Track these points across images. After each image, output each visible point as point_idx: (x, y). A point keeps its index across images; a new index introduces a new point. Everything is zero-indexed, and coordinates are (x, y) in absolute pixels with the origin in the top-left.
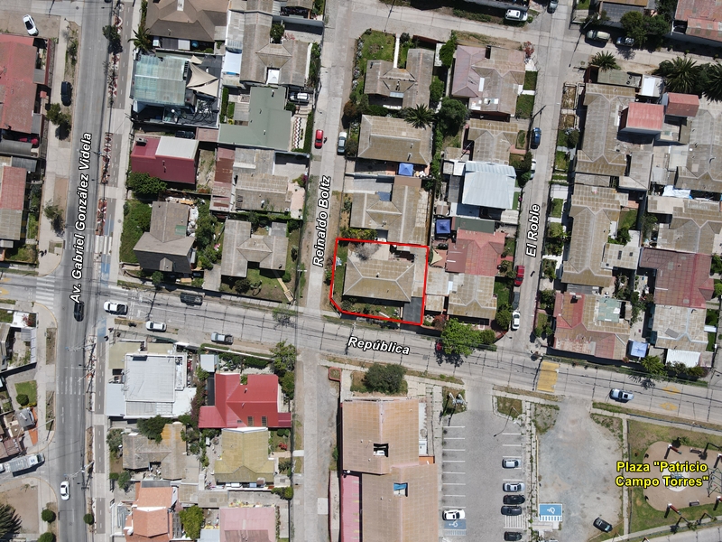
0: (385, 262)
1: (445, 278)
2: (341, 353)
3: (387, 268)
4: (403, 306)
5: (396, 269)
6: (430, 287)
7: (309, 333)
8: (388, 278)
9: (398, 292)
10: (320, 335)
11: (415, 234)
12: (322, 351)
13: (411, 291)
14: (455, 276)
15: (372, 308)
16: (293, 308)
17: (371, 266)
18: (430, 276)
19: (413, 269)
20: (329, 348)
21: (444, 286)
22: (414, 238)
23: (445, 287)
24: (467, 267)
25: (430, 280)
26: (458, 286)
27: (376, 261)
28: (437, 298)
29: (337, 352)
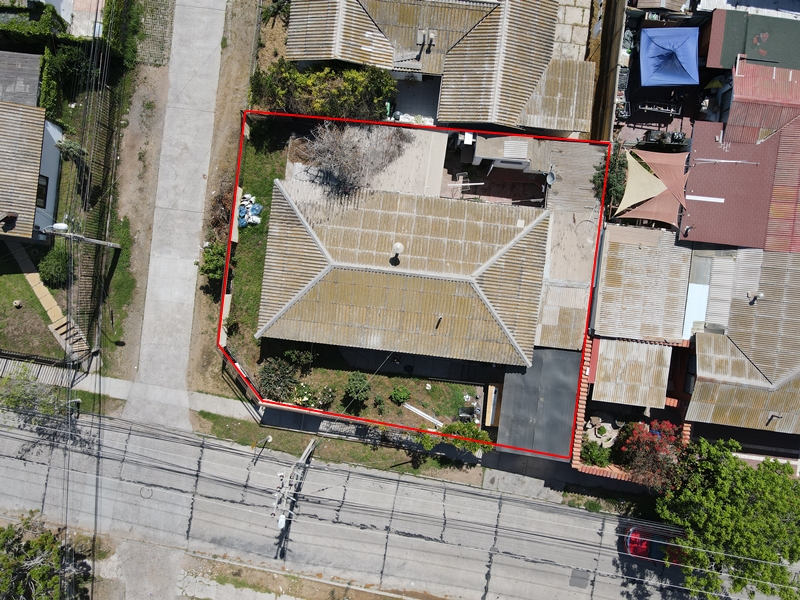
0: (426, 204)
1: (675, 272)
2: (261, 550)
3: (437, 229)
4: (499, 383)
5: (474, 232)
6: (614, 308)
7: (145, 475)
8: (439, 267)
9: (479, 325)
10: (186, 483)
11: (551, 89)
12: (194, 544)
13: (533, 322)
14: (721, 262)
15: (379, 386)
16: (88, 384)
17: (370, 220)
18: (614, 263)
19: (540, 233)
20: (219, 533)
21: (671, 303)
22: (548, 106)
23: (675, 306)
24: (774, 225)
25: (614, 280)
26: (735, 303)
27: (391, 199)
28: (640, 353)
29: (247, 548)
